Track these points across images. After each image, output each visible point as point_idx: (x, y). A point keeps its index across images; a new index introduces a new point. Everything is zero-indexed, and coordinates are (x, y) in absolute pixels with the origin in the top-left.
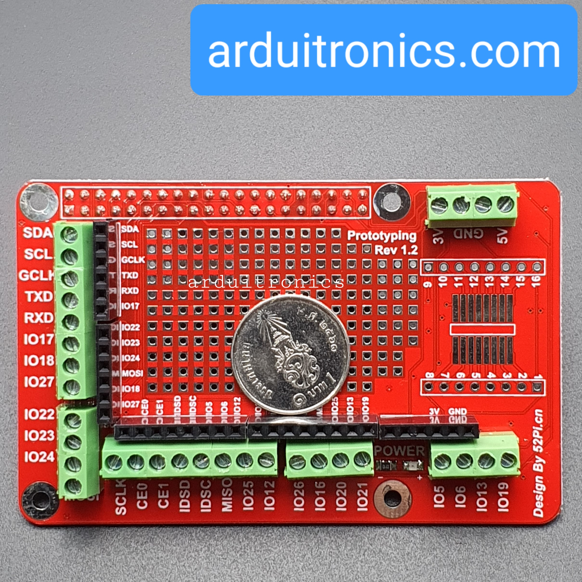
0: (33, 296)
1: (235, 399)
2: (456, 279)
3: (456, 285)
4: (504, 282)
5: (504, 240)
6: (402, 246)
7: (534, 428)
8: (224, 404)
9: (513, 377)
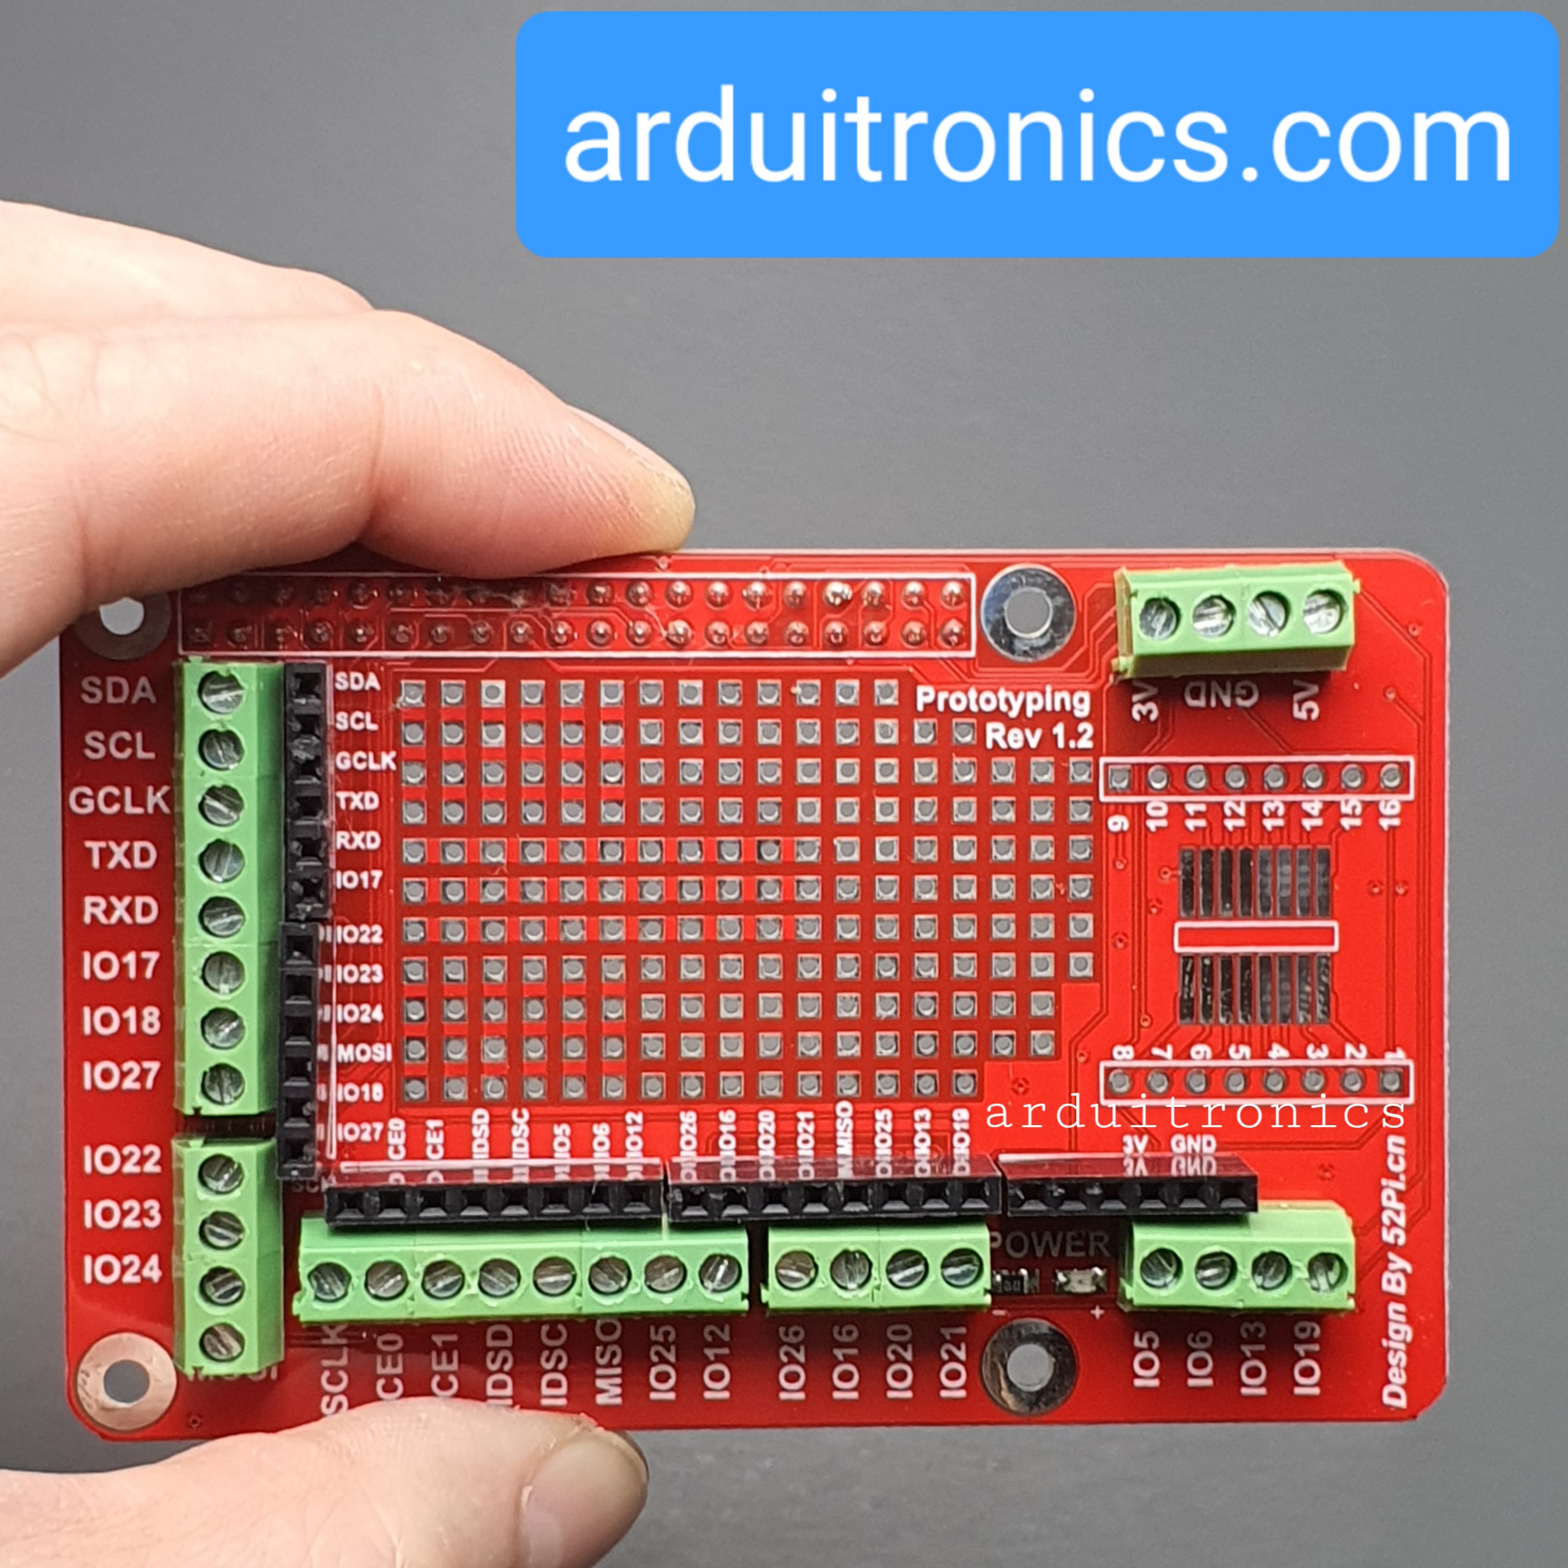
0: (106, 854)
1: (629, 1117)
2: (1190, 809)
3: (1191, 824)
4: (1309, 816)
5: (1310, 711)
6: (1055, 724)
7: (1384, 1182)
8: (601, 1131)
9: (1332, 1056)
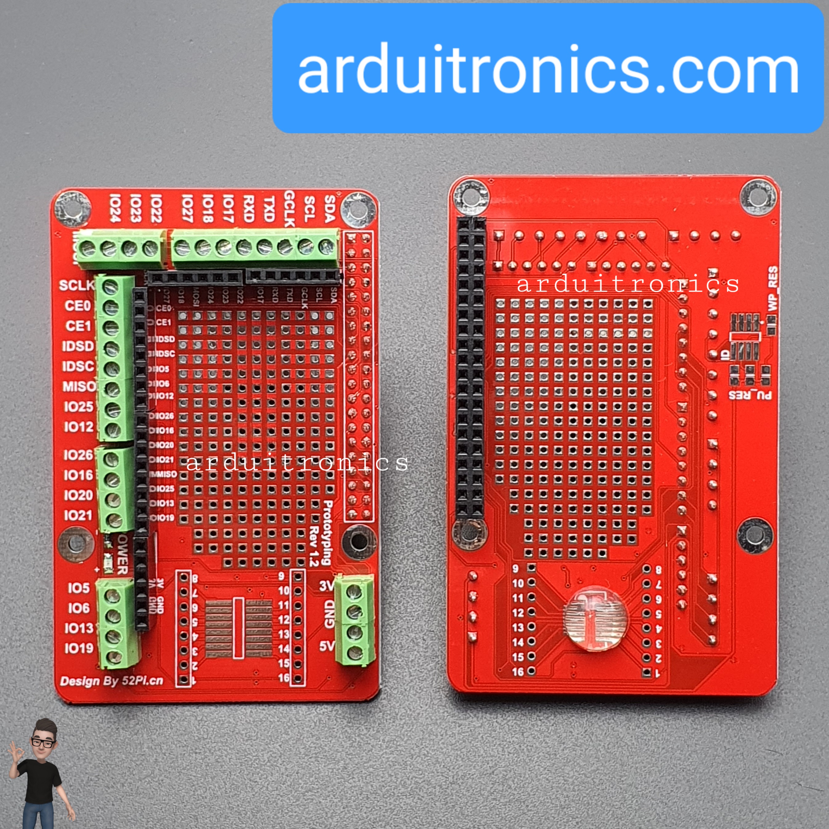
0: (270, 204)
1: (172, 394)
2: (286, 603)
3: (281, 603)
4: (284, 648)
5: (323, 647)
6: (318, 552)
7: (145, 677)
8: (167, 384)
9: (193, 657)
